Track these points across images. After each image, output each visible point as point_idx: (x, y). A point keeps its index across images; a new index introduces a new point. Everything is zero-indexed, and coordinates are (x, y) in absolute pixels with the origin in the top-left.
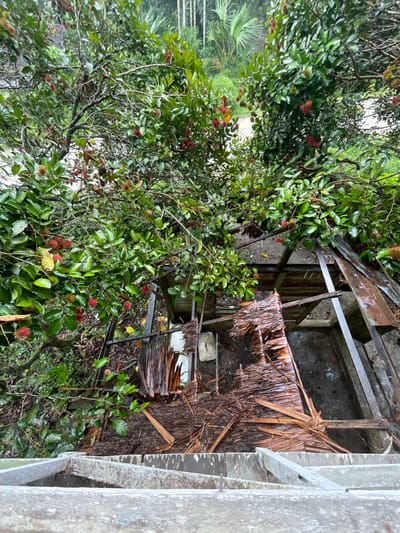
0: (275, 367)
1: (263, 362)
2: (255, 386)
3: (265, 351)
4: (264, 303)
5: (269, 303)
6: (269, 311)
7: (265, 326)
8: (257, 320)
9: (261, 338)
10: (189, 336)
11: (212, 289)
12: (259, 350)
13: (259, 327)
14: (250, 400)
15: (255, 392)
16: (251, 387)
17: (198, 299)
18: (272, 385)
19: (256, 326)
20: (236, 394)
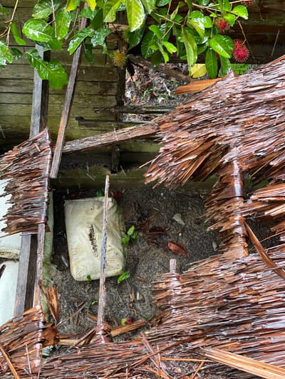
0: (271, 263)
1: (239, 251)
2: (211, 315)
3: (247, 221)
4: (256, 79)
5: (271, 78)
6: (269, 102)
7: (252, 149)
8: (229, 131)
9: (237, 186)
10: (22, 186)
11: (98, 40)
12: (227, 217)
13: (234, 153)
14: (194, 352)
15: (207, 332)
16: (200, 319)
17: (53, 71)
18: (257, 311)
19: (227, 149)
20: (153, 341)
